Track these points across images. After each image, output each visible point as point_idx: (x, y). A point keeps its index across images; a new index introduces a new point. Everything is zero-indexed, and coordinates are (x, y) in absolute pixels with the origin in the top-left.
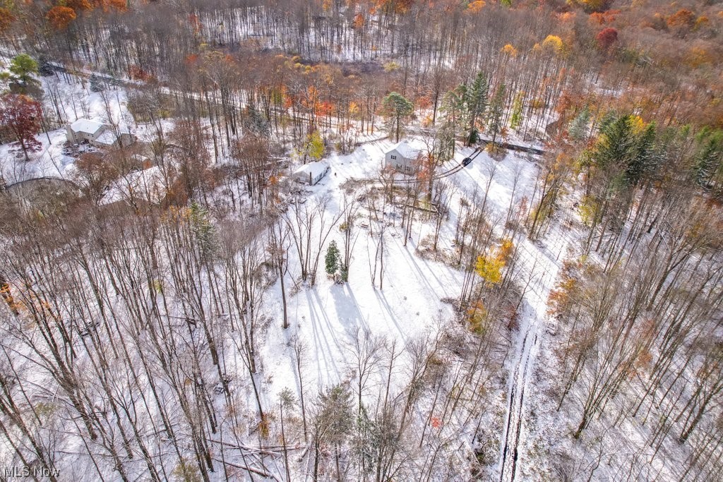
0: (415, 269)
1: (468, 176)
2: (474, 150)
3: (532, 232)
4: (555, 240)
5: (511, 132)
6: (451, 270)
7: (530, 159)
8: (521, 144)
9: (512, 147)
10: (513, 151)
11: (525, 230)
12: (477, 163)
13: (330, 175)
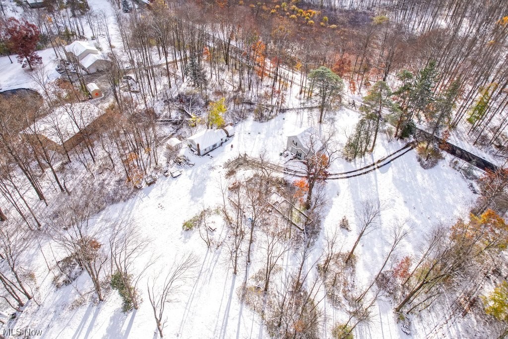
0: (222, 315)
1: (374, 183)
2: (404, 145)
3: (407, 300)
4: (433, 326)
5: (463, 126)
6: (264, 332)
7: (468, 174)
8: (468, 147)
9: (453, 150)
10: (452, 157)
11: (399, 293)
12: (396, 165)
13: (226, 146)
